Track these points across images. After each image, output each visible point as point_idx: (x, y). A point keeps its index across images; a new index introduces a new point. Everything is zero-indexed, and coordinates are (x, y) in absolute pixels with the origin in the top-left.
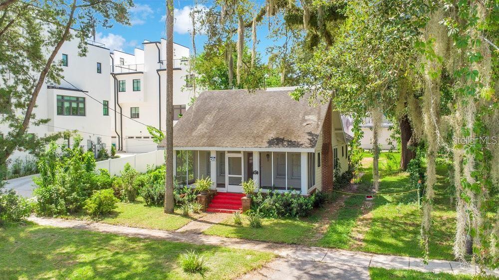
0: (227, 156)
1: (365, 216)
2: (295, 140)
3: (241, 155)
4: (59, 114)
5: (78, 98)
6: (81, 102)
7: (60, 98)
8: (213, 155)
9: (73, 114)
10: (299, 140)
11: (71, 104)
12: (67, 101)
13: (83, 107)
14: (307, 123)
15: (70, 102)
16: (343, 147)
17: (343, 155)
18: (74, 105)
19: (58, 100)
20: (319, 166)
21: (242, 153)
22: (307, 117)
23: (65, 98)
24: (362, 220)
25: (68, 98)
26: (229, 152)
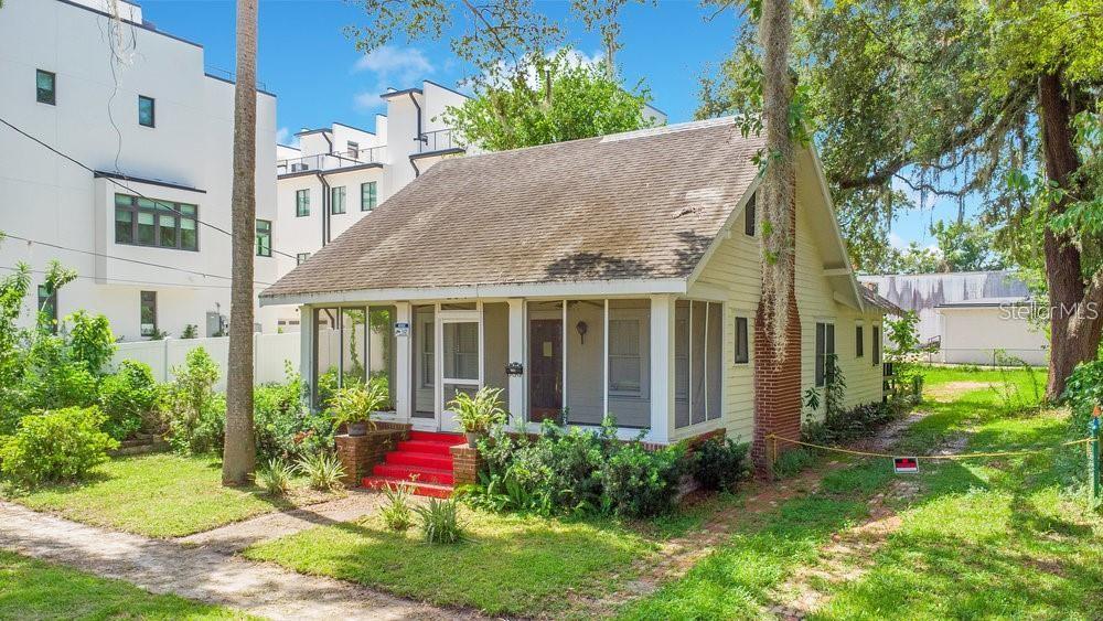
0: (442, 318)
1: (872, 524)
2: (631, 256)
3: (476, 316)
4: (119, 240)
5: (177, 205)
6: (187, 216)
7: (127, 201)
8: (403, 316)
9: (163, 245)
10: (645, 257)
11: (156, 219)
12: (146, 210)
13: (192, 228)
14: (687, 208)
15: (156, 213)
16: (859, 330)
17: (860, 353)
18: (167, 222)
19: (119, 208)
20: (741, 358)
21: (480, 307)
22: (691, 194)
23: (141, 203)
24: (853, 540)
25: (151, 205)
26: (446, 307)
